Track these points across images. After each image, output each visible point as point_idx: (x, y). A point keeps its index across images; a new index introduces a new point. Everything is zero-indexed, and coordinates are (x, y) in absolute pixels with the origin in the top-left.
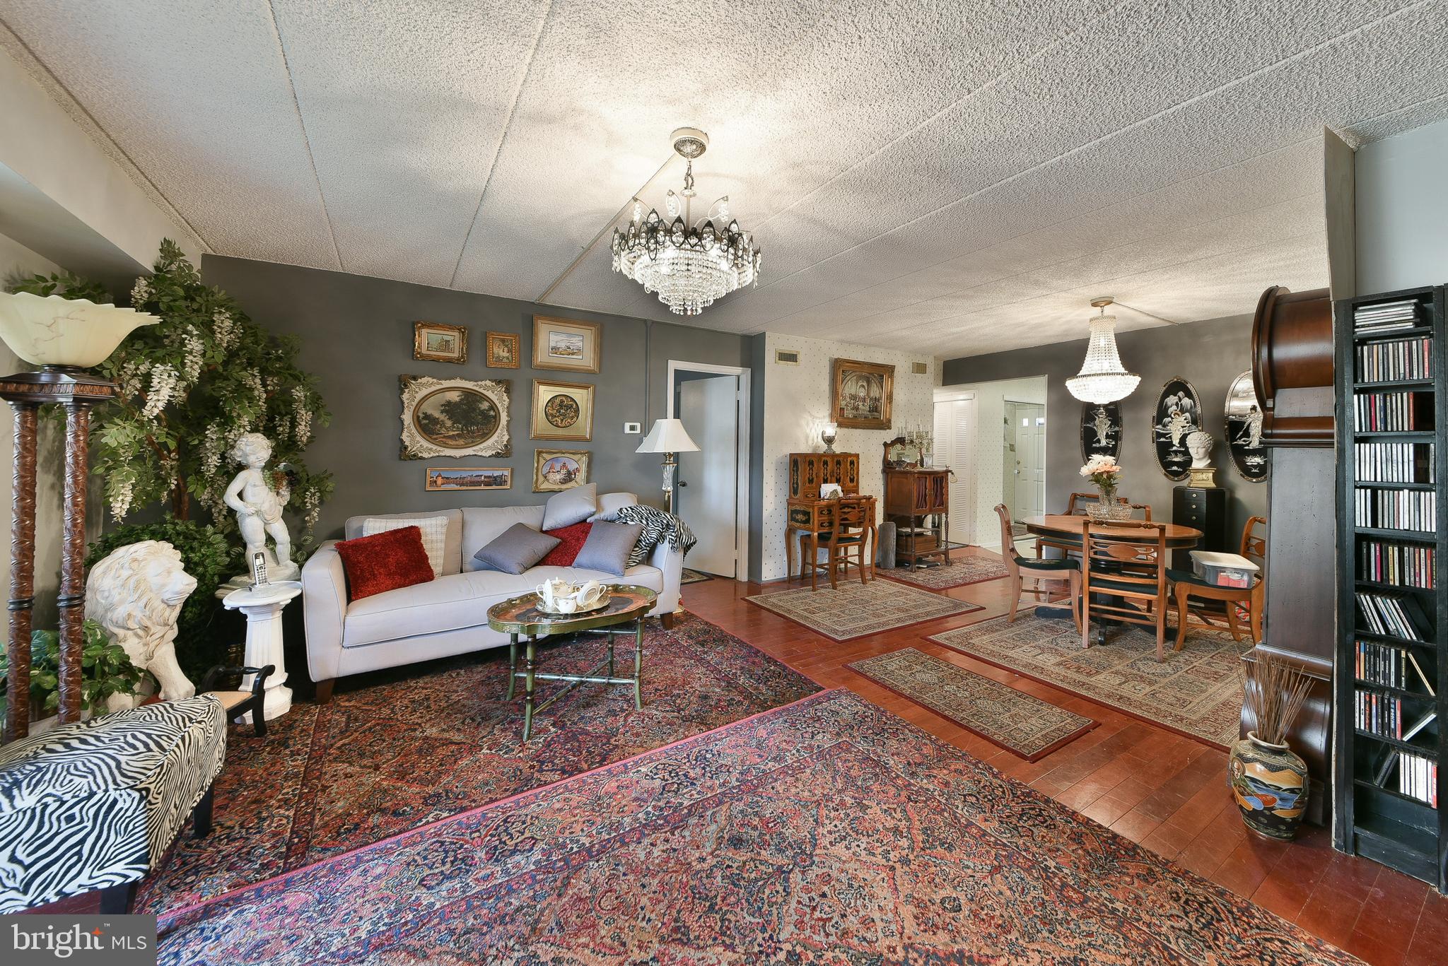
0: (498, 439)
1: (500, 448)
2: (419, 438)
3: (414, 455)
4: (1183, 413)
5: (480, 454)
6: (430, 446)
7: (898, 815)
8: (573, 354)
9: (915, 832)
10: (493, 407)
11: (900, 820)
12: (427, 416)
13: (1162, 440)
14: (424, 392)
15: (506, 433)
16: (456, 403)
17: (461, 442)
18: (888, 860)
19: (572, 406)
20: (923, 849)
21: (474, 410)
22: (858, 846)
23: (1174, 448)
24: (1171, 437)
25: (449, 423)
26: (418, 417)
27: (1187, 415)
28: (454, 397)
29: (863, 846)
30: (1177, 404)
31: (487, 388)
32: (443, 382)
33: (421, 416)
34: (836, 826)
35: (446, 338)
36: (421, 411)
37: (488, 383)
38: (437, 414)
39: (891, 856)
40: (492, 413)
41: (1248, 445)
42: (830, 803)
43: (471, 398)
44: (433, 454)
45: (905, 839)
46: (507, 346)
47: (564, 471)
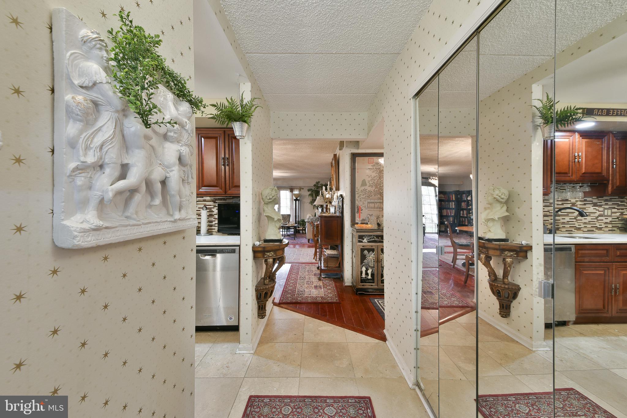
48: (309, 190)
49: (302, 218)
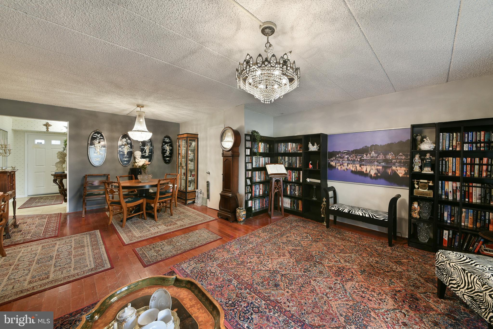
4: (128, 145)
13: (121, 153)
23: (125, 156)
24: (124, 152)
27: (129, 145)
30: (126, 141)
41: (145, 155)
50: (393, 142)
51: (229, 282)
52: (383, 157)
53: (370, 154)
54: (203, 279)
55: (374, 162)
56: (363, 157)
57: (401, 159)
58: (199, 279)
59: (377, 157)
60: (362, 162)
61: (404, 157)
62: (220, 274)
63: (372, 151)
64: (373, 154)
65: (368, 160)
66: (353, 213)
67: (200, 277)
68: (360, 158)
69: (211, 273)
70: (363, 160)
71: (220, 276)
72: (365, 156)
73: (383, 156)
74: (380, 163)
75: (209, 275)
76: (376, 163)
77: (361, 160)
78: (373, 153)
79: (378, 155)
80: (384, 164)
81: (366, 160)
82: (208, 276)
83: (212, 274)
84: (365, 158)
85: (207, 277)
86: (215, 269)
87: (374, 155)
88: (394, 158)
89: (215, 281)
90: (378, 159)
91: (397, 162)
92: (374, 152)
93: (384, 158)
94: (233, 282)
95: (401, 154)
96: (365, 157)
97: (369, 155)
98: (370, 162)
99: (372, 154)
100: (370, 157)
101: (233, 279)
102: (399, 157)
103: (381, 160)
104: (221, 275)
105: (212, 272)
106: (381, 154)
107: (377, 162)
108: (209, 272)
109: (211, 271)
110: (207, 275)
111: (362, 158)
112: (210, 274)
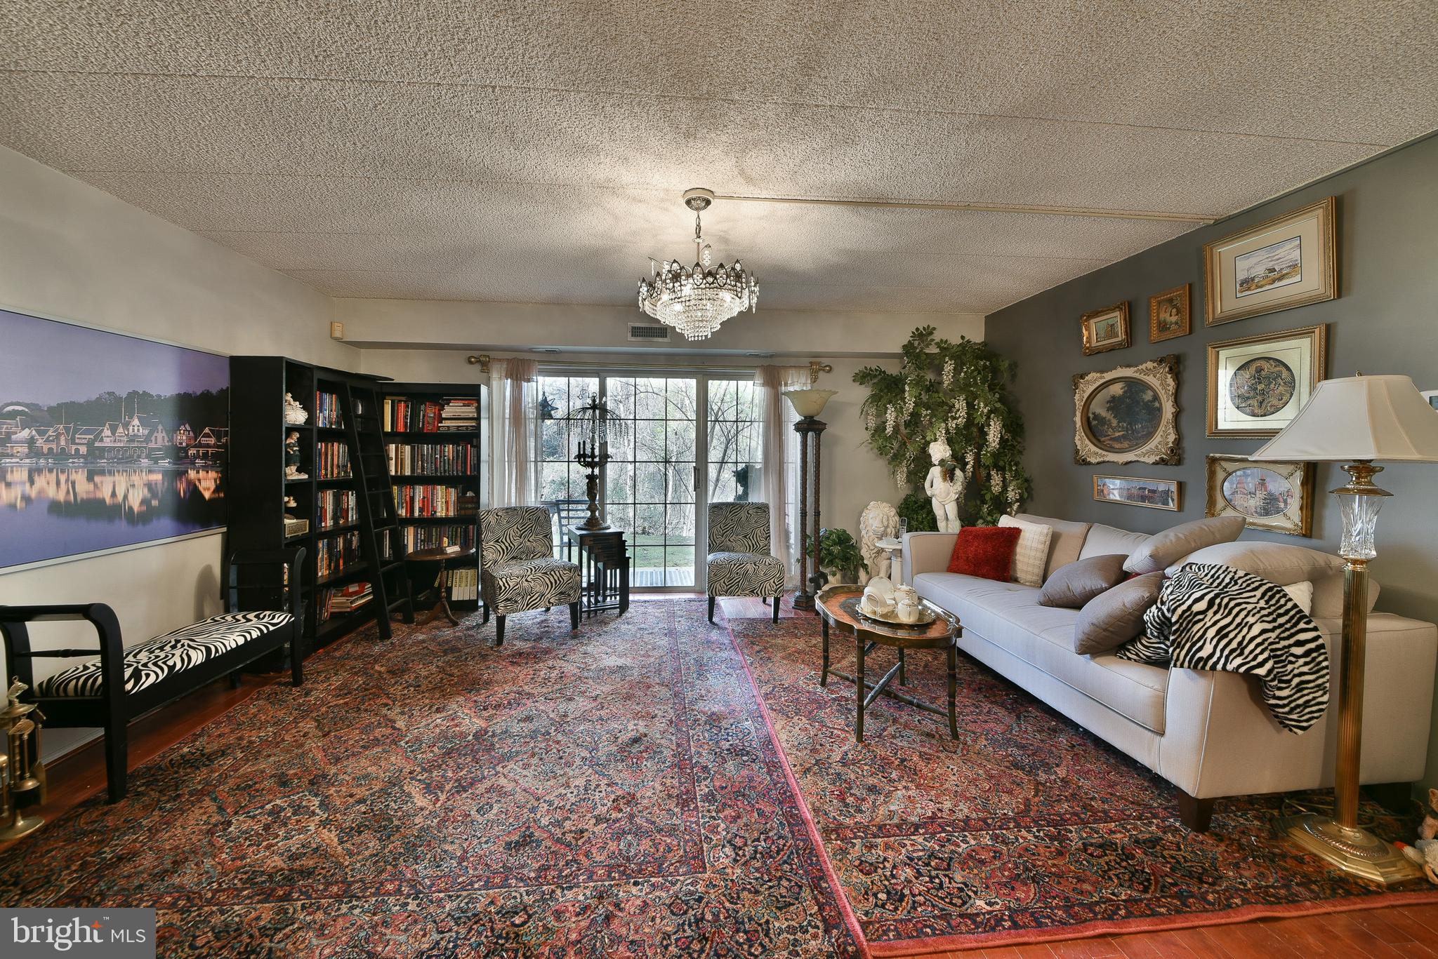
0: (1163, 437)
1: (1164, 452)
2: (1087, 442)
3: (1083, 460)
5: (1142, 459)
6: (1097, 450)
7: (569, 837)
8: (1280, 279)
9: (545, 835)
10: (1156, 398)
11: (564, 834)
12: (1096, 417)
14: (1091, 388)
15: (1171, 430)
16: (1120, 398)
17: (1126, 445)
18: (545, 801)
19: (1279, 375)
20: (528, 828)
21: (1138, 402)
22: (572, 793)
25: (1114, 423)
26: (1088, 418)
28: (1117, 389)
29: (569, 795)
31: (1147, 372)
32: (1105, 375)
33: (1091, 416)
34: (601, 792)
35: (1111, 322)
36: (1091, 411)
37: (1150, 365)
38: (1103, 413)
39: (545, 805)
40: (1157, 404)
42: (625, 801)
43: (1134, 386)
44: (1099, 460)
45: (547, 824)
46: (1175, 307)
47: (1260, 495)
48: (863, 377)
49: (839, 525)
50: (191, 392)
51: (713, 796)
52: (166, 439)
53: (126, 426)
54: (773, 843)
55: (139, 457)
56: (99, 437)
57: (208, 446)
58: (784, 845)
59: (148, 439)
60: (96, 460)
61: (212, 441)
62: (719, 829)
63: (131, 417)
64: (136, 428)
65: (118, 451)
66: (222, 650)
67: (778, 853)
68: (90, 445)
69: (740, 848)
70: (103, 449)
71: (723, 825)
72: (107, 432)
73: (164, 434)
74: (156, 461)
75: (749, 842)
76: (145, 462)
77: (94, 453)
78: (136, 422)
79: (151, 433)
80: (169, 463)
81: (111, 449)
82: (753, 842)
83: (739, 842)
84: (108, 442)
85: (758, 840)
86: (719, 858)
87: (138, 430)
88: (192, 442)
89: (745, 818)
90: (152, 445)
91: (198, 457)
92: (139, 419)
93: (167, 444)
94: (707, 790)
95: (207, 430)
96: (108, 439)
97: (120, 430)
98: (125, 459)
99: (131, 428)
100: (125, 439)
101: (698, 797)
102: (204, 440)
103: (159, 450)
104: (718, 825)
105: (734, 850)
106: (160, 427)
107: (148, 457)
108: (744, 855)
109: (737, 854)
110: (756, 847)
111: (97, 444)
112: (746, 845)
